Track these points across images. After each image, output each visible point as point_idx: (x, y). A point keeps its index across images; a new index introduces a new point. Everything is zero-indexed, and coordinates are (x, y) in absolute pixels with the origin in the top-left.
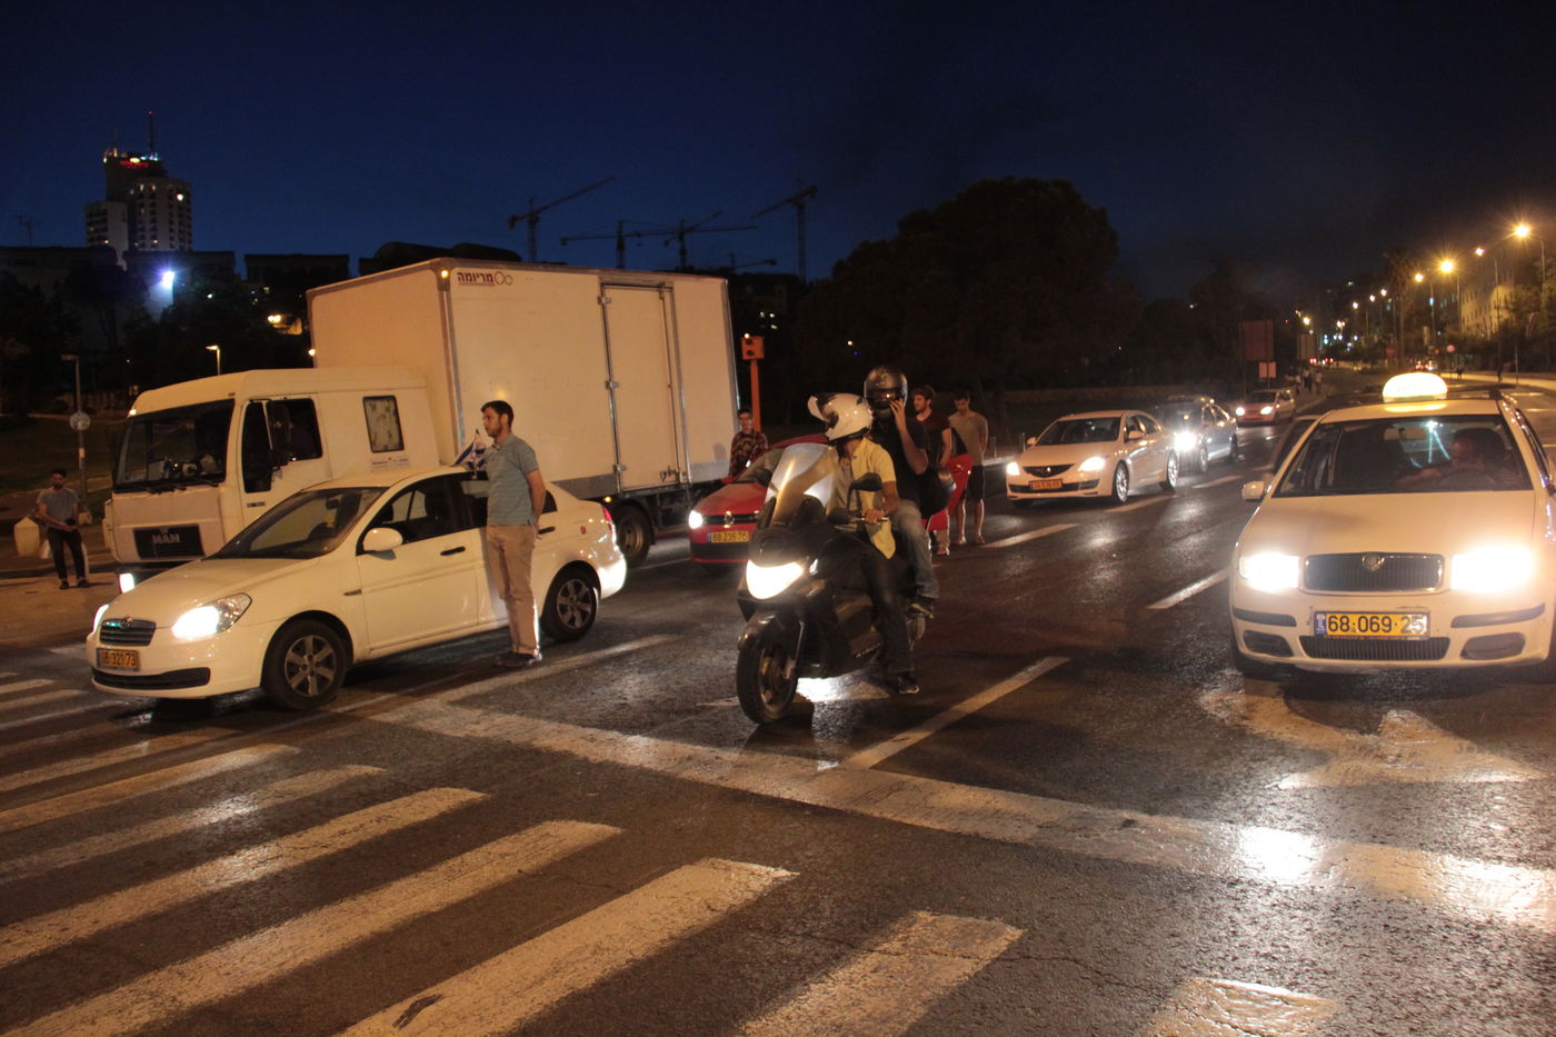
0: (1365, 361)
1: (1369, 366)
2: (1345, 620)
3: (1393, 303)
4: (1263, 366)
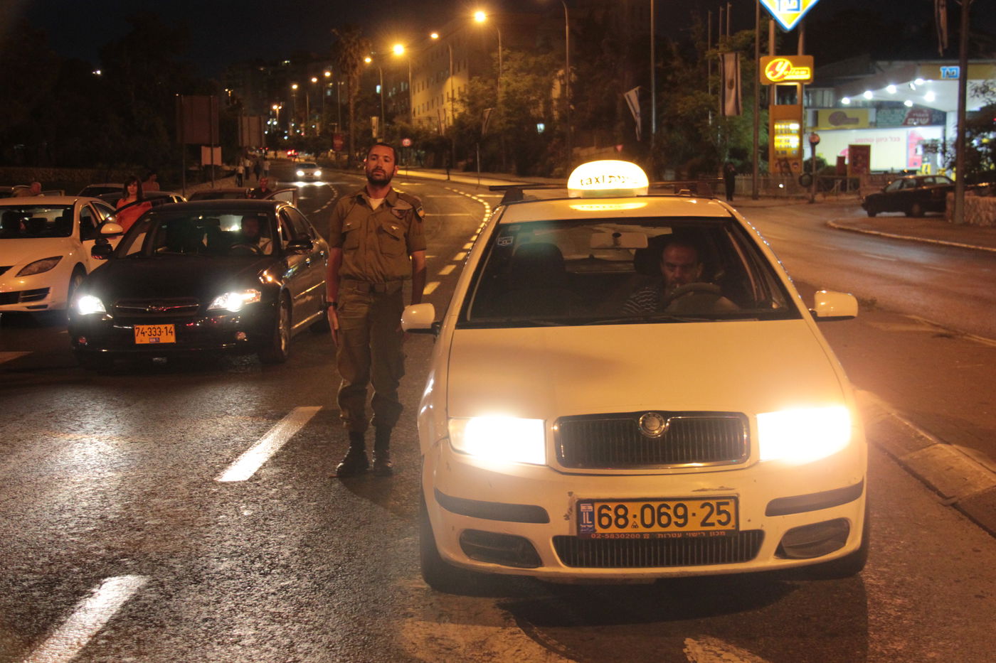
2: (621, 512)
3: (334, 89)
4: (206, 152)
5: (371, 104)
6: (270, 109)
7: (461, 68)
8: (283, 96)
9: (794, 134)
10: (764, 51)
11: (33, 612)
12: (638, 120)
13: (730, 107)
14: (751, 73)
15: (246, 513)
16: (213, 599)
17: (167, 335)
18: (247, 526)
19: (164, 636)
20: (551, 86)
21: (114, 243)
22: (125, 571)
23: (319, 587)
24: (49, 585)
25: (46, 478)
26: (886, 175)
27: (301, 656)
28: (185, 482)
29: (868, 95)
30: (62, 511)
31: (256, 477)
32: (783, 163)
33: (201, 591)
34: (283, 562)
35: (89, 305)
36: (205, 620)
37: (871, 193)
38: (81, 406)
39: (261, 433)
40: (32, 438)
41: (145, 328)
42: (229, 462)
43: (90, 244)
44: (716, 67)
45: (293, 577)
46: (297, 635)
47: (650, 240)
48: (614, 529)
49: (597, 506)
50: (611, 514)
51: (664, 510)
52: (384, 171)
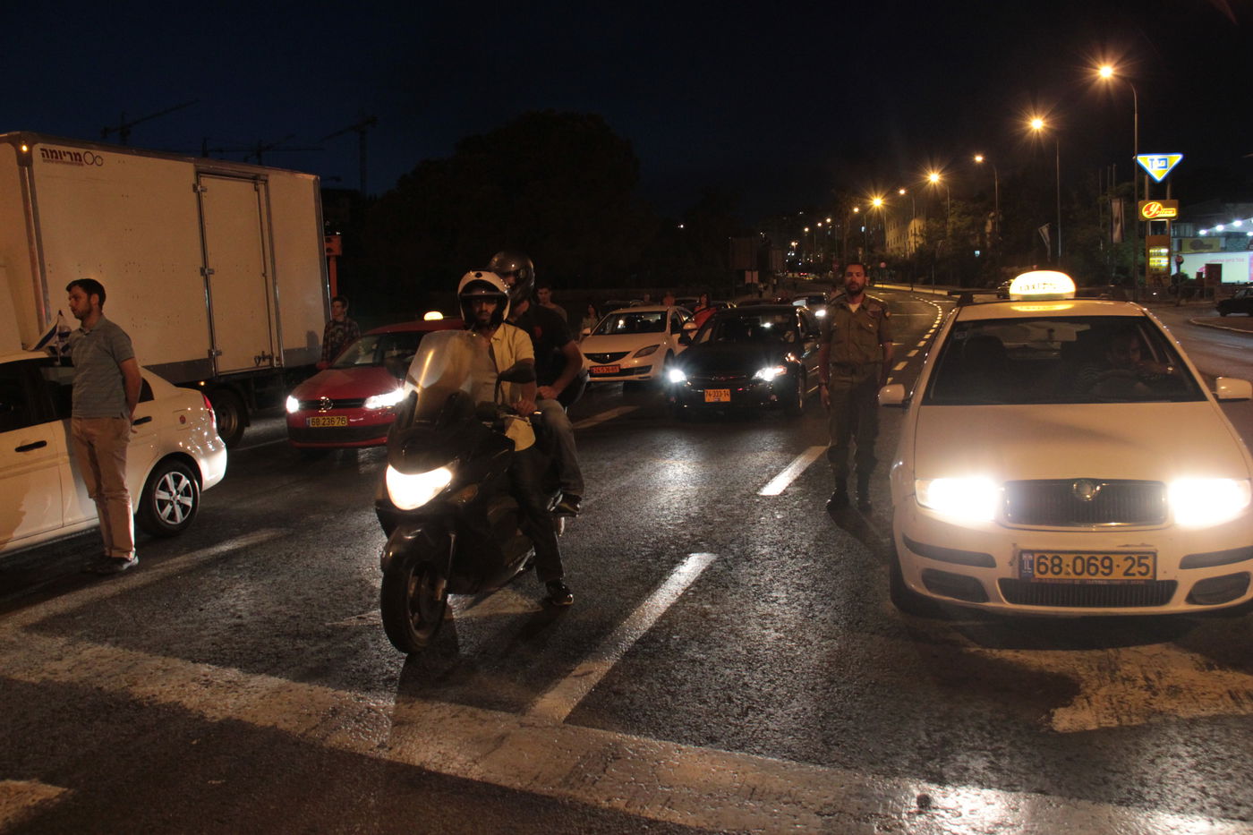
0: (816, 273)
1: (818, 277)
3: (833, 230)
4: (748, 274)
5: (858, 240)
6: (790, 245)
7: (921, 213)
8: (798, 235)
9: (1165, 257)
10: (1142, 197)
11: (649, 571)
12: (1049, 247)
13: (1116, 235)
14: (1132, 213)
15: (778, 517)
16: (759, 572)
17: (724, 396)
18: (779, 525)
19: (729, 593)
20: (985, 224)
21: (692, 336)
22: (702, 550)
23: (830, 568)
24: (657, 555)
25: (652, 488)
26: (1233, 287)
27: (817, 613)
28: (738, 494)
29: (1220, 228)
30: (663, 509)
31: (785, 493)
32: (1156, 277)
33: (750, 567)
34: (803, 551)
35: (677, 376)
36: (754, 585)
37: (1222, 299)
38: (672, 442)
39: (787, 464)
40: (643, 462)
41: (711, 391)
42: (766, 482)
43: (677, 336)
44: (1106, 209)
45: (811, 561)
46: (814, 599)
47: (1078, 333)
48: (1049, 575)
49: (1036, 556)
50: (1048, 563)
51: (1093, 561)
52: (858, 284)
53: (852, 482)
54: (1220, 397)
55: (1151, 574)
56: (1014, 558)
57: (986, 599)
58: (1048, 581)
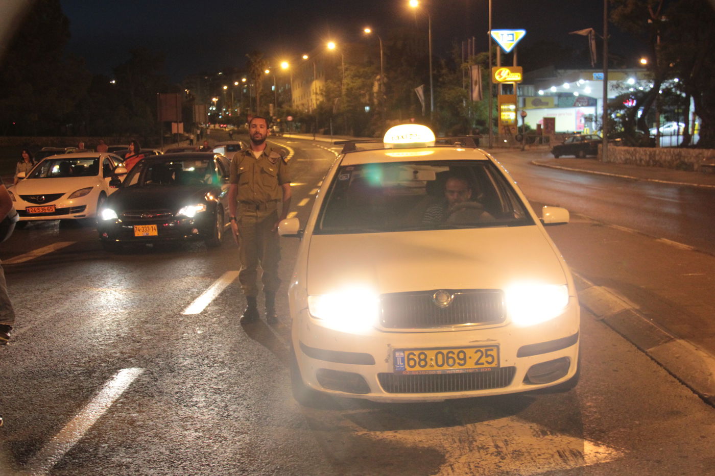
0: (234, 125)
1: (236, 129)
3: (248, 88)
4: (174, 126)
5: (269, 97)
6: (211, 100)
7: (321, 75)
8: (219, 93)
9: (513, 111)
10: (494, 64)
11: (81, 388)
12: (423, 104)
13: (475, 94)
14: (487, 77)
15: (199, 332)
16: (181, 381)
17: (152, 231)
18: (200, 340)
19: (154, 401)
20: (372, 85)
21: (122, 179)
22: (131, 365)
23: (242, 373)
24: (89, 373)
25: (86, 314)
26: (564, 135)
27: (231, 413)
28: (164, 315)
29: (553, 89)
30: (95, 332)
31: (205, 311)
32: (506, 128)
33: (174, 377)
34: (220, 360)
35: (109, 215)
36: (177, 393)
37: (556, 145)
38: (105, 272)
39: (207, 287)
40: (77, 291)
41: (140, 227)
42: (189, 303)
43: (108, 179)
44: (467, 74)
45: (227, 368)
46: (229, 401)
47: (437, 175)
48: (417, 368)
49: (407, 353)
50: (416, 358)
51: (450, 355)
52: (261, 134)
53: (261, 300)
54: (546, 222)
55: (496, 362)
56: (389, 355)
57: (368, 390)
58: (417, 373)
